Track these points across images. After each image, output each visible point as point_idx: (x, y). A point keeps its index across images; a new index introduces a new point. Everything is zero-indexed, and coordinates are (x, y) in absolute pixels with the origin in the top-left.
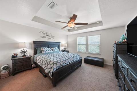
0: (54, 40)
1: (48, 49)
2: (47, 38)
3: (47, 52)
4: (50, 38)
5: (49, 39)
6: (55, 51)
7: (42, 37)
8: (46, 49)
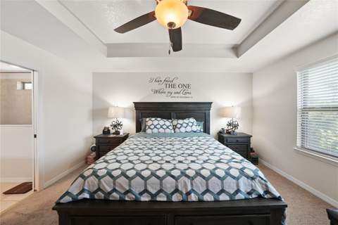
0: (187, 95)
1: (162, 122)
2: (169, 93)
3: (155, 130)
4: (177, 93)
5: (173, 95)
6: (183, 130)
7: (156, 92)
8: (156, 122)
